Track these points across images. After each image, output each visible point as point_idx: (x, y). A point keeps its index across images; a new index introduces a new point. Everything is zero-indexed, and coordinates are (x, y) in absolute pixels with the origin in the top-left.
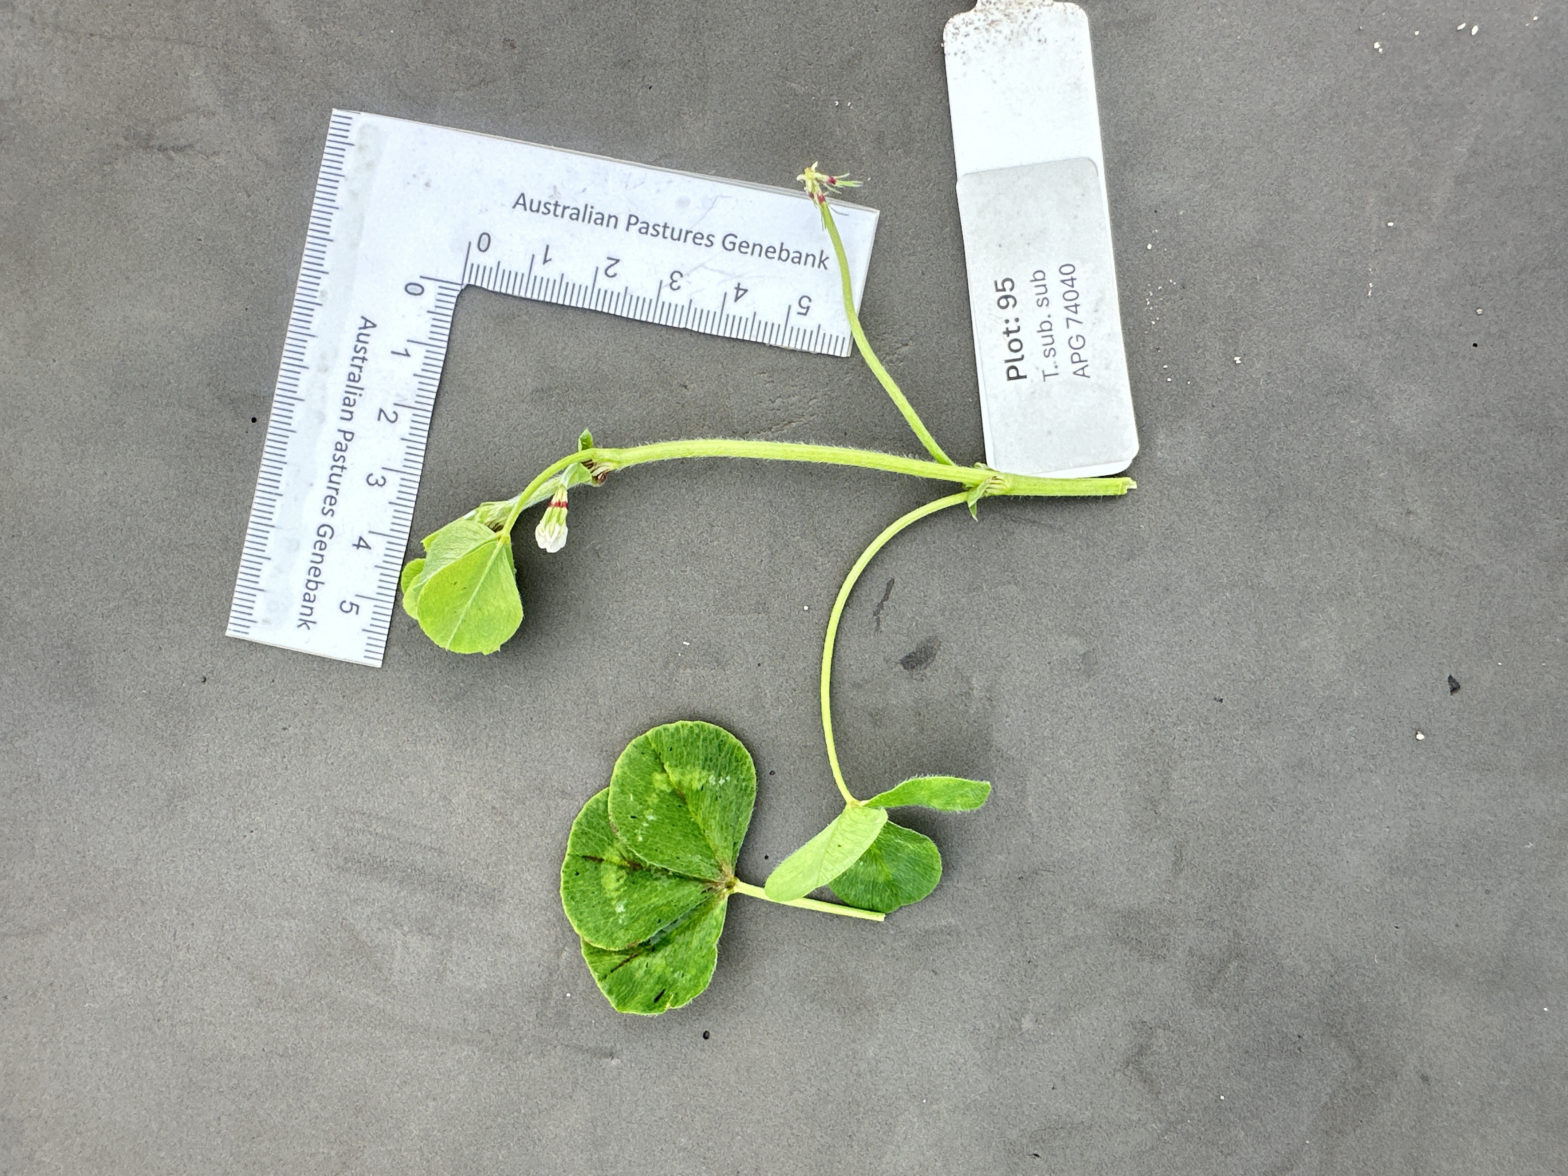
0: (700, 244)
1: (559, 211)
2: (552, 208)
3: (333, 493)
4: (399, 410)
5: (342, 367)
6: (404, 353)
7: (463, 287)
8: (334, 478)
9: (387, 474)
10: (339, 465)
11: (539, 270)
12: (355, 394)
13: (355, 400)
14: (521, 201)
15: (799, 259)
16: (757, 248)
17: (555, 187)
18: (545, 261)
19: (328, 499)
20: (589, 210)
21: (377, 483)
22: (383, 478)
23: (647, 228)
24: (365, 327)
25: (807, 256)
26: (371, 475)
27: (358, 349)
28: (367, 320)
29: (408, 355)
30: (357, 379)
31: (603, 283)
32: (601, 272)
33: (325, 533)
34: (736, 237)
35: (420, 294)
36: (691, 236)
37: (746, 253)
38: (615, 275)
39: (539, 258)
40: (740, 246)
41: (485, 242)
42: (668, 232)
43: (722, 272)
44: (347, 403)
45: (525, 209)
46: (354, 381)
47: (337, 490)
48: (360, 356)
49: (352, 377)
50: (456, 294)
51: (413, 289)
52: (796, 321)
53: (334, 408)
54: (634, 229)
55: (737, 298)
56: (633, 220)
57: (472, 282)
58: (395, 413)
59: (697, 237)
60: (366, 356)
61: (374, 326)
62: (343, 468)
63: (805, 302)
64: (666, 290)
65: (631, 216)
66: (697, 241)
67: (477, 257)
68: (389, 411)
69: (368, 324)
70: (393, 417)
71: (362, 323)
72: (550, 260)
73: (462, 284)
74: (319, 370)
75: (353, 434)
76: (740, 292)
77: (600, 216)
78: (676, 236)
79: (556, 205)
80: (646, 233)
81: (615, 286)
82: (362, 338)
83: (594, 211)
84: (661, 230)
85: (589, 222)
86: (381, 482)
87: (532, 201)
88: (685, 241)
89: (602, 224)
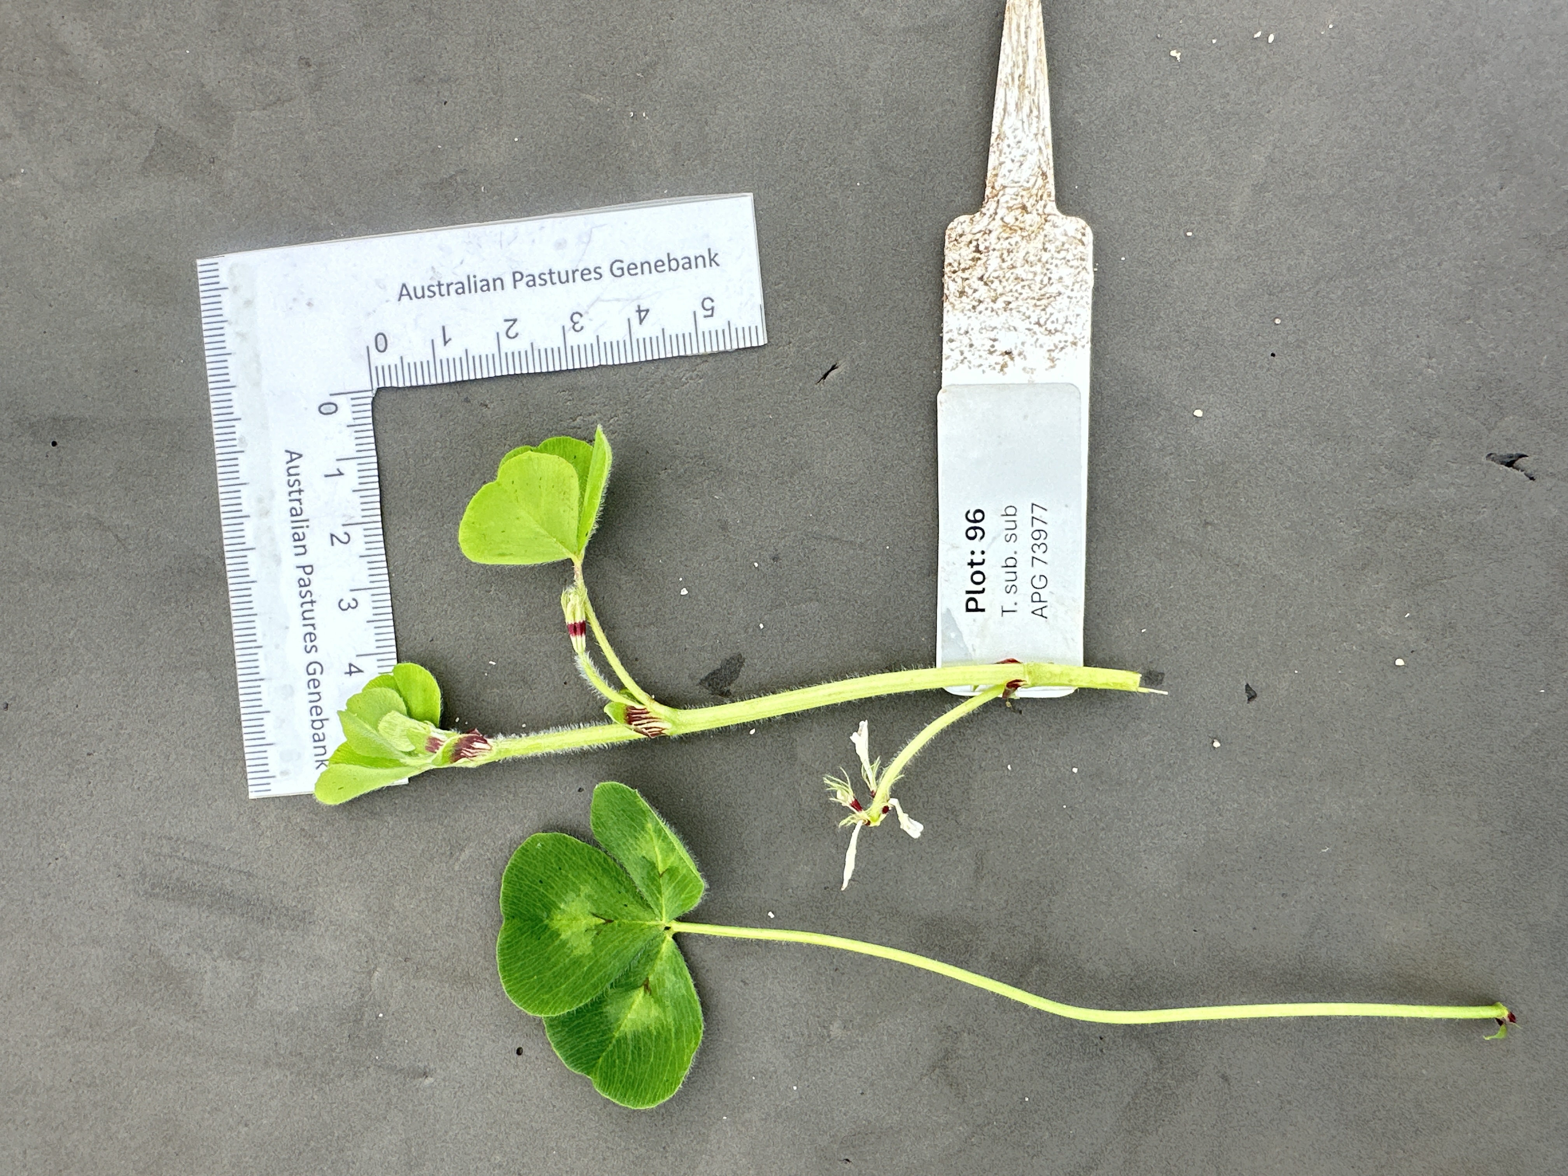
0: (590, 279)
1: (444, 289)
2: (436, 289)
3: (310, 629)
4: (348, 529)
5: (282, 504)
6: (337, 472)
7: (374, 392)
8: (307, 615)
9: (355, 595)
10: (308, 601)
11: (443, 353)
12: (302, 527)
13: (304, 534)
14: (405, 292)
15: (689, 263)
16: (646, 266)
17: (433, 268)
18: (446, 343)
19: (308, 637)
20: (472, 280)
21: (349, 606)
22: (354, 600)
23: (534, 280)
24: (292, 460)
25: (696, 258)
26: (342, 600)
27: (291, 483)
28: (291, 453)
29: (341, 474)
30: (299, 512)
31: (508, 346)
32: (503, 338)
33: (315, 670)
34: (621, 261)
35: (335, 412)
36: (578, 275)
37: (636, 274)
38: (517, 335)
39: (439, 342)
40: (629, 269)
41: (381, 342)
42: (555, 277)
43: (618, 300)
44: (298, 539)
45: (411, 298)
46: (297, 515)
47: (313, 625)
48: (295, 489)
49: (294, 512)
50: (370, 400)
51: (327, 409)
52: (705, 325)
53: (286, 546)
54: (521, 285)
55: (641, 321)
56: (518, 276)
57: (382, 385)
58: (346, 533)
59: (585, 274)
60: (301, 487)
61: (300, 456)
62: (312, 602)
63: (708, 305)
64: (570, 334)
65: (514, 274)
66: (585, 277)
67: (379, 359)
68: (340, 533)
69: (294, 456)
70: (345, 539)
71: (288, 457)
72: (450, 339)
73: (372, 390)
74: (261, 515)
75: (311, 566)
76: (642, 313)
77: (485, 283)
78: (564, 279)
79: (439, 285)
80: (534, 285)
81: (520, 345)
82: (292, 471)
83: (478, 279)
84: (547, 277)
85: (476, 291)
86: (353, 604)
87: (415, 289)
88: (574, 281)
89: (489, 289)
